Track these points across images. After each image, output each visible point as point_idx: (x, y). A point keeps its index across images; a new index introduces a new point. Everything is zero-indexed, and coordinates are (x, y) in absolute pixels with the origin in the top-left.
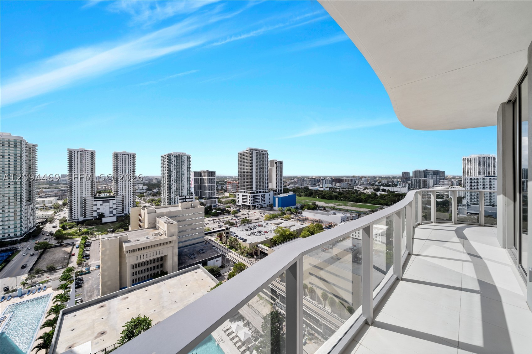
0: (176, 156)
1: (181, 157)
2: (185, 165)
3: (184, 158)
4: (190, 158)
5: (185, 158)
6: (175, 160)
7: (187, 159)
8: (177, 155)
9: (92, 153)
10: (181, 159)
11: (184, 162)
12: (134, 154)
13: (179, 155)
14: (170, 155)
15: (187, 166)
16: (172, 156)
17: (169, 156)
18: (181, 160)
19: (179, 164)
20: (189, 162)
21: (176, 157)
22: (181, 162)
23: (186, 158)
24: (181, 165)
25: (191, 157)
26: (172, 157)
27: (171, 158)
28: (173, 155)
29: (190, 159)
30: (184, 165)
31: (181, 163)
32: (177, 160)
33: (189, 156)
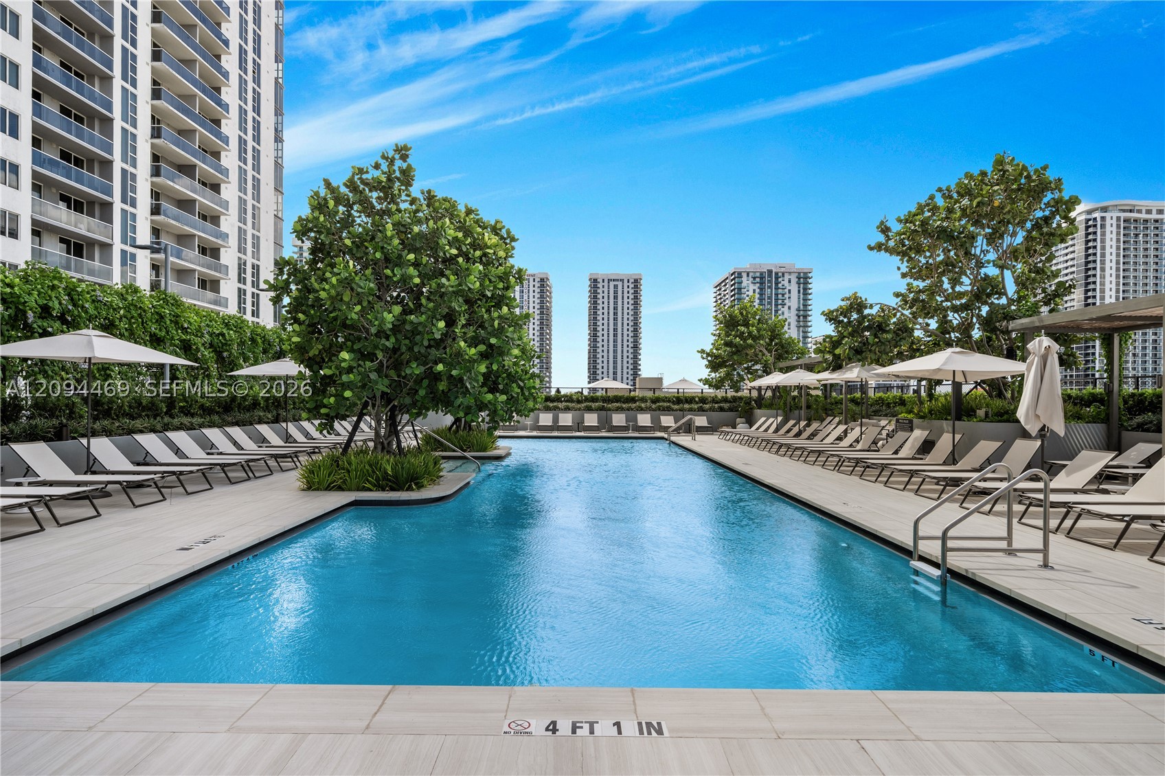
0: (758, 274)
1: (777, 278)
2: (789, 308)
3: (787, 280)
4: (810, 281)
5: (790, 282)
6: (754, 291)
7: (799, 283)
8: (761, 273)
9: (542, 280)
10: (777, 284)
11: (787, 296)
12: (636, 277)
13: (770, 272)
14: (740, 275)
15: (798, 310)
16: (744, 275)
17: (738, 275)
18: (777, 289)
19: (770, 303)
20: (805, 294)
21: (758, 280)
22: (777, 295)
23: (794, 280)
24: (776, 305)
25: (810, 275)
26: (745, 281)
27: (744, 285)
28: (751, 274)
29: (806, 283)
30: (786, 307)
31: (777, 300)
32: (761, 289)
33: (805, 273)
